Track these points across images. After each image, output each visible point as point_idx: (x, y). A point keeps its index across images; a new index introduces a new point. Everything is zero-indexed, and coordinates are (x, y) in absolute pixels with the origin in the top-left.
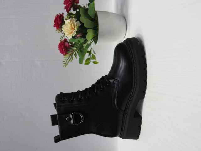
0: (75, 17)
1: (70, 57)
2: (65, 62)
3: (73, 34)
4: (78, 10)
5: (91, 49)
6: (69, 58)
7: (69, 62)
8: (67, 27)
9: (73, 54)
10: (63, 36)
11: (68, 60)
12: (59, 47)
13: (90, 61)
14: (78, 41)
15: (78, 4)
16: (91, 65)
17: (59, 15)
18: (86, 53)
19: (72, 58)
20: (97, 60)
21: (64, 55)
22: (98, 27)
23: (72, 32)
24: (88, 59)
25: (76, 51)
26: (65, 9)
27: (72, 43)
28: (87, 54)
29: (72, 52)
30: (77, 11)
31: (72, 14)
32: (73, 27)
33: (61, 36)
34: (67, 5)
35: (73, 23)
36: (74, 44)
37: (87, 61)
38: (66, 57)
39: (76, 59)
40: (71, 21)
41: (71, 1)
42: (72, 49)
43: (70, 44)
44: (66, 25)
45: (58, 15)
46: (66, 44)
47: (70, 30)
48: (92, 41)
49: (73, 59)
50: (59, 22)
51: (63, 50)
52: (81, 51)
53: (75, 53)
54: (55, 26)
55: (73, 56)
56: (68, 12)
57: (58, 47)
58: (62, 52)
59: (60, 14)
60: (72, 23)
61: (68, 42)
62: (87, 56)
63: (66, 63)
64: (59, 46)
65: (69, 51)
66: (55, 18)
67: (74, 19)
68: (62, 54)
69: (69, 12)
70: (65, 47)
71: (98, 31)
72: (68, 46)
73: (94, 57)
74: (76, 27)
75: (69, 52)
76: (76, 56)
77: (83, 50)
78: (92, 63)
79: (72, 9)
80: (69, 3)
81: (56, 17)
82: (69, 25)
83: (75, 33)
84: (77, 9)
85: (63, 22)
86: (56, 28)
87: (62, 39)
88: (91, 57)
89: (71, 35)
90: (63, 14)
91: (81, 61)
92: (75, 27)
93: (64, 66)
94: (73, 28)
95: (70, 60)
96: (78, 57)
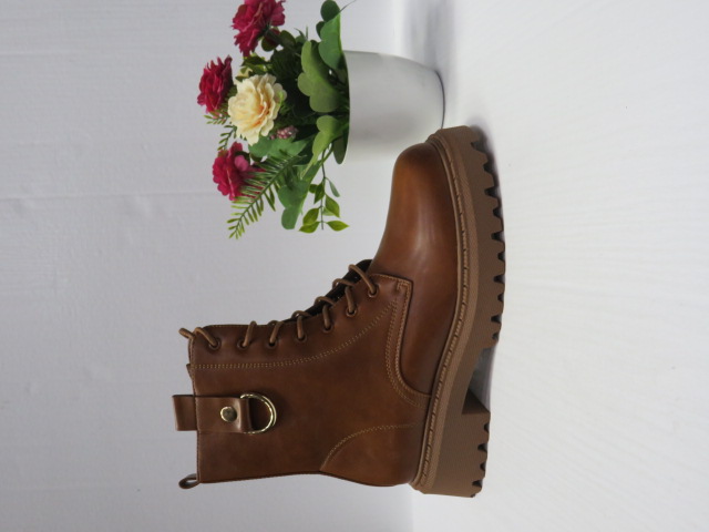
0: (270, 72)
1: (251, 206)
2: (235, 223)
3: (263, 129)
4: (280, 48)
5: (324, 178)
6: (250, 210)
7: (248, 223)
8: (243, 105)
9: (263, 196)
10: (230, 134)
11: (246, 215)
12: (214, 173)
13: (319, 219)
14: (281, 151)
15: (281, 28)
16: (323, 232)
17: (216, 63)
18: (306, 192)
19: (260, 209)
20: (343, 218)
21: (231, 198)
22: (348, 104)
23: (259, 123)
24: (313, 213)
25: (273, 187)
26: (236, 44)
27: (258, 159)
28: (311, 196)
29: (261, 188)
30: (276, 51)
31: (259, 61)
32: (265, 104)
33: (223, 135)
34: (245, 30)
35: (265, 91)
36: (265, 162)
37: (311, 220)
38: (238, 205)
39: (273, 213)
40: (256, 84)
41: (256, 19)
42: (258, 179)
43: (252, 162)
44: (238, 99)
45: (212, 63)
46: (240, 161)
47: (253, 116)
48: (327, 151)
49: (262, 213)
50: (216, 88)
51: (230, 182)
52: (291, 187)
53: (268, 192)
54: (201, 100)
55: (262, 203)
56: (246, 54)
57: (212, 170)
58: (224, 189)
59: (219, 60)
60: (259, 89)
61: (246, 156)
62: (309, 202)
63: (237, 227)
64: (214, 167)
65: (248, 185)
66: (201, 74)
67: (266, 76)
68: (224, 194)
69: (251, 53)
70: (234, 172)
71: (348, 120)
72: (244, 169)
73: (332, 207)
74: (274, 104)
75: (249, 188)
76: (271, 201)
77: (296, 183)
78: (327, 227)
79: (260, 43)
80: (250, 24)
81: (205, 70)
82: (251, 99)
83: (271, 126)
84: (276, 45)
85: (230, 89)
86: (205, 107)
87: (223, 143)
88: (324, 205)
89: (258, 131)
90: (229, 60)
91: (288, 222)
92: (269, 106)
93: (232, 235)
94: (263, 108)
95: (254, 217)
96: (280, 207)
